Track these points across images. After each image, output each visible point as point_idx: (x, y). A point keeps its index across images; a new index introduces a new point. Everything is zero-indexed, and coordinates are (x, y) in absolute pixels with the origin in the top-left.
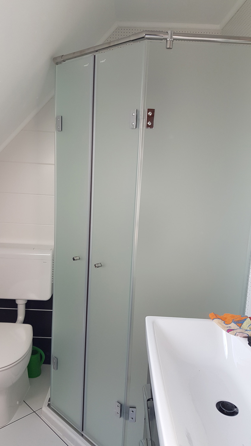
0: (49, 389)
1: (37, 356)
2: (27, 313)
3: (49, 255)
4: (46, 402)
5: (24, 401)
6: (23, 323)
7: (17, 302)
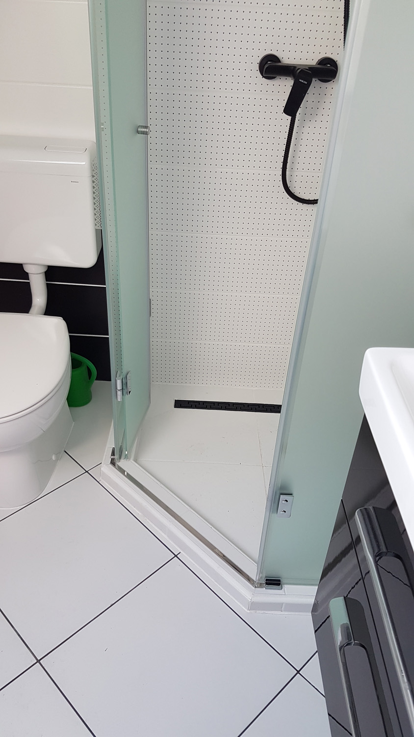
0: (110, 426)
1: (82, 370)
2: (52, 291)
3: (82, 163)
4: (108, 457)
5: (65, 451)
6: (44, 315)
7: (27, 269)
